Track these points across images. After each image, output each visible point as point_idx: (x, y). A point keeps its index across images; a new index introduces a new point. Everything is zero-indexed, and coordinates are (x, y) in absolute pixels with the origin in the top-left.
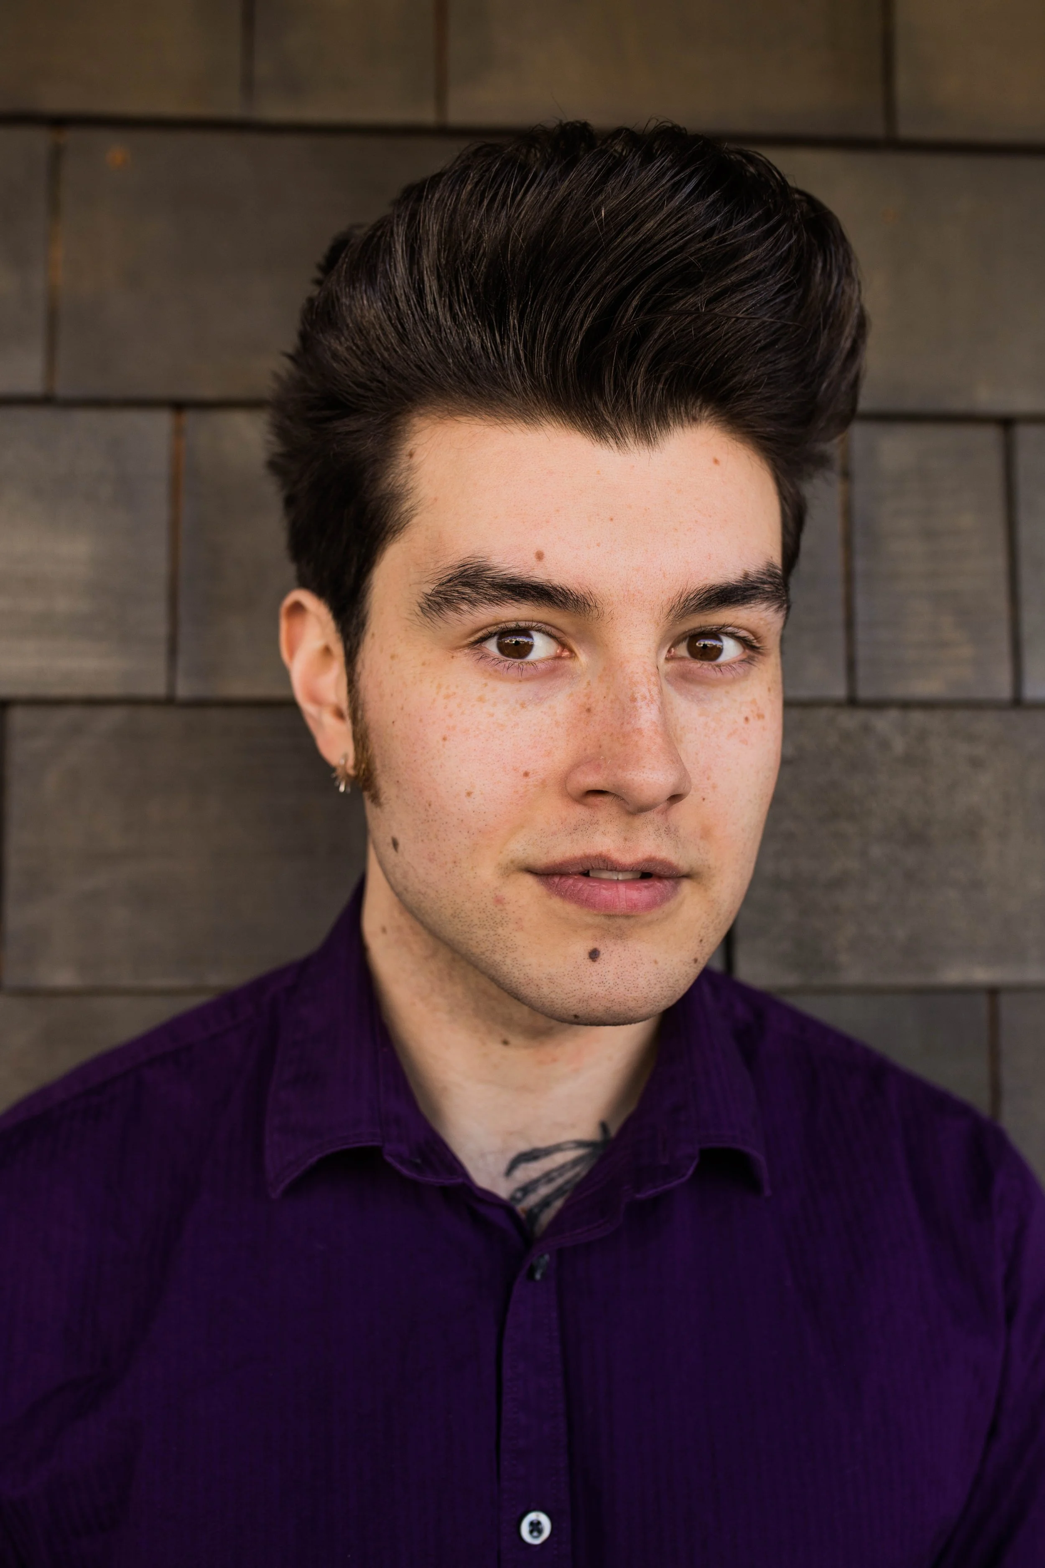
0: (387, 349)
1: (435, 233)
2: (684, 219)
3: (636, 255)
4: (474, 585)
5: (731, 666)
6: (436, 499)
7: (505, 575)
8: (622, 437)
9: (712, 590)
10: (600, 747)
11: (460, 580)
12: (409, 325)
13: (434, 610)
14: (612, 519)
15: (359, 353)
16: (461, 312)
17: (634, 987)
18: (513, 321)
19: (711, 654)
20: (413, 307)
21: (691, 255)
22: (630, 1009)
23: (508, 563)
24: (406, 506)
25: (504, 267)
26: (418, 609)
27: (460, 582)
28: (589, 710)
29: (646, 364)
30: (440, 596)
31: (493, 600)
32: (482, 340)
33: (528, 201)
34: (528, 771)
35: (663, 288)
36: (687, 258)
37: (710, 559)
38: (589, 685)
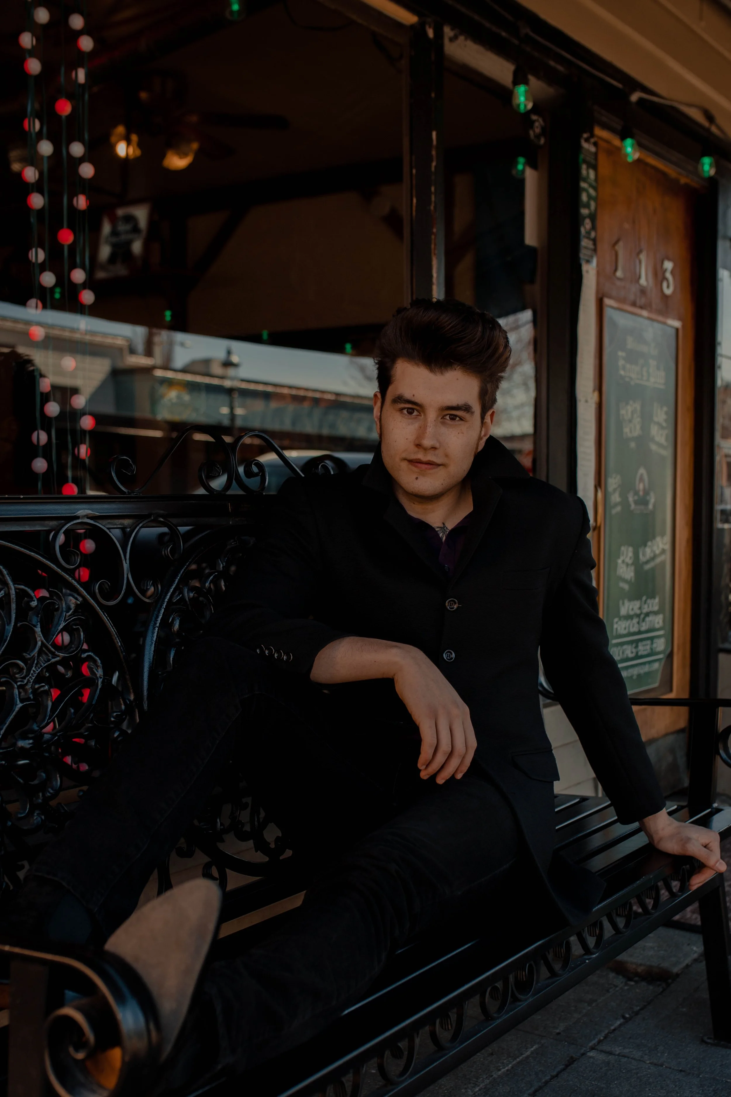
4: (400, 400)
6: (398, 379)
7: (406, 398)
11: (398, 398)
14: (430, 389)
23: (408, 396)
26: (391, 402)
28: (420, 427)
30: (395, 400)
31: (406, 403)
34: (408, 438)
38: (422, 422)
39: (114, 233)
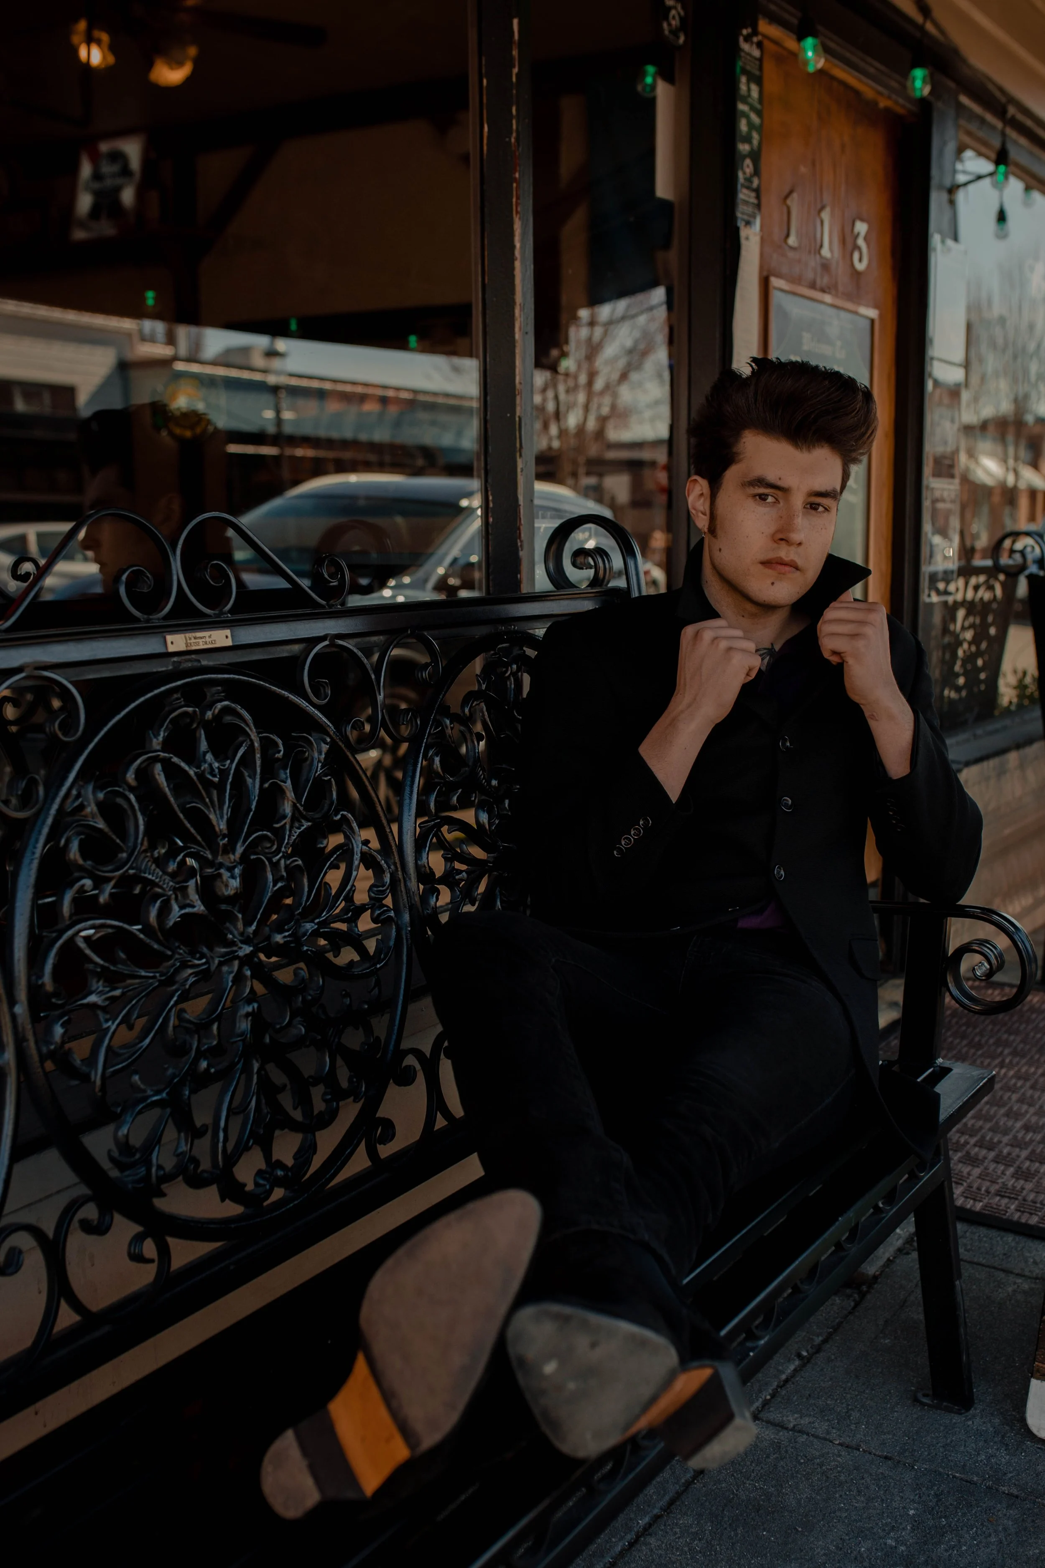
39: (97, 176)
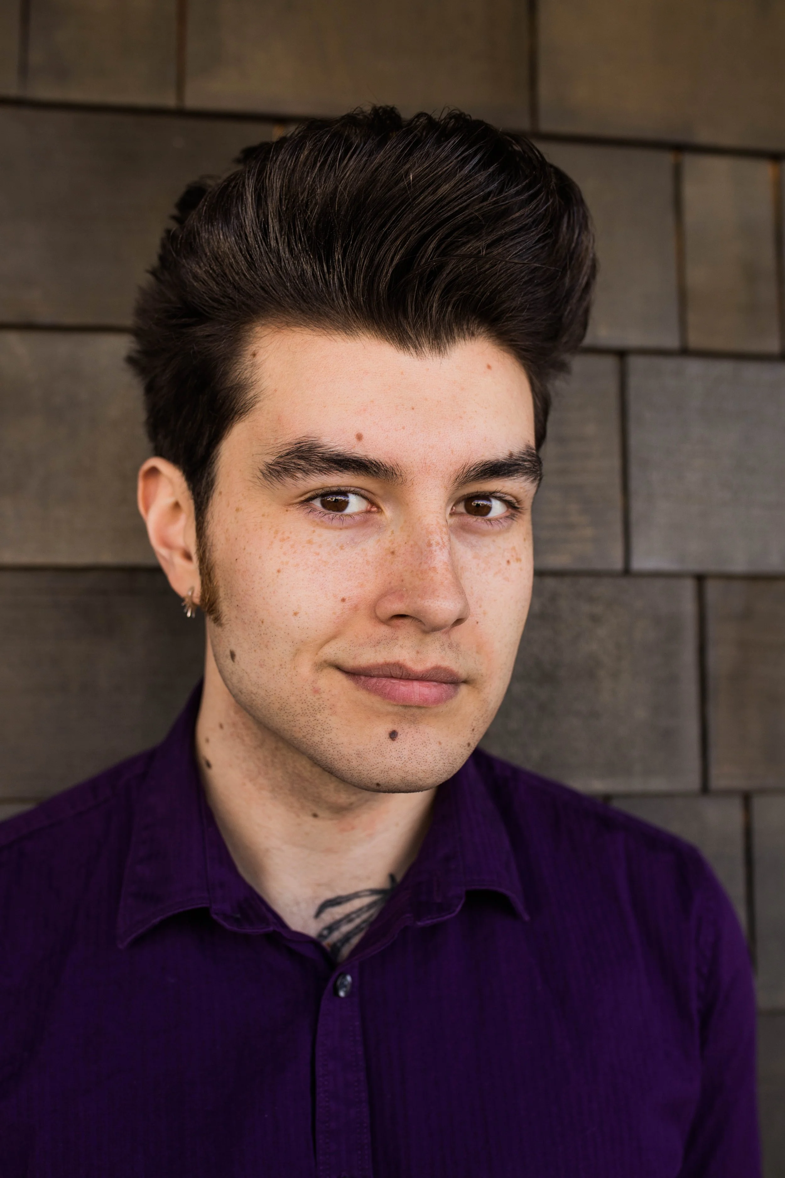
0: (237, 274)
1: (278, 186)
2: (471, 184)
3: (435, 210)
4: (308, 459)
5: (499, 521)
6: (276, 390)
7: (333, 451)
8: (420, 346)
9: (487, 464)
10: (402, 581)
11: (296, 454)
12: (256, 256)
13: (274, 476)
14: (413, 409)
15: (214, 275)
16: (297, 248)
17: (424, 761)
18: (338, 256)
19: (483, 511)
20: (260, 243)
21: (476, 211)
22: (420, 779)
23: (335, 443)
24: (251, 394)
25: (332, 215)
26: (259, 474)
27: (296, 456)
28: (393, 553)
29: (439, 292)
30: (280, 465)
31: (321, 471)
32: (313, 269)
33: (351, 166)
34: (345, 598)
35: (453, 235)
36: (472, 213)
37: (485, 441)
38: (393, 533)
